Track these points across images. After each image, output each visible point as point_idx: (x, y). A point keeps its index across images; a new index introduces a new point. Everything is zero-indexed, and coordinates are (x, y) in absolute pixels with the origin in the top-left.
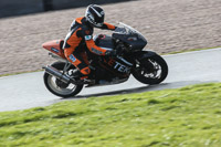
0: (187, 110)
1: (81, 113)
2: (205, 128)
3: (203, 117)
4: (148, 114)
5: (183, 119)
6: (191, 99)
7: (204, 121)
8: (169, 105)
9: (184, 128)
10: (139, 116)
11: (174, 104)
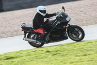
0: (63, 55)
1: (17, 57)
2: (71, 63)
3: (70, 58)
4: (46, 57)
5: (61, 59)
6: (65, 50)
7: (71, 60)
8: (55, 53)
9: (62, 63)
10: (42, 58)
11: (57, 52)
